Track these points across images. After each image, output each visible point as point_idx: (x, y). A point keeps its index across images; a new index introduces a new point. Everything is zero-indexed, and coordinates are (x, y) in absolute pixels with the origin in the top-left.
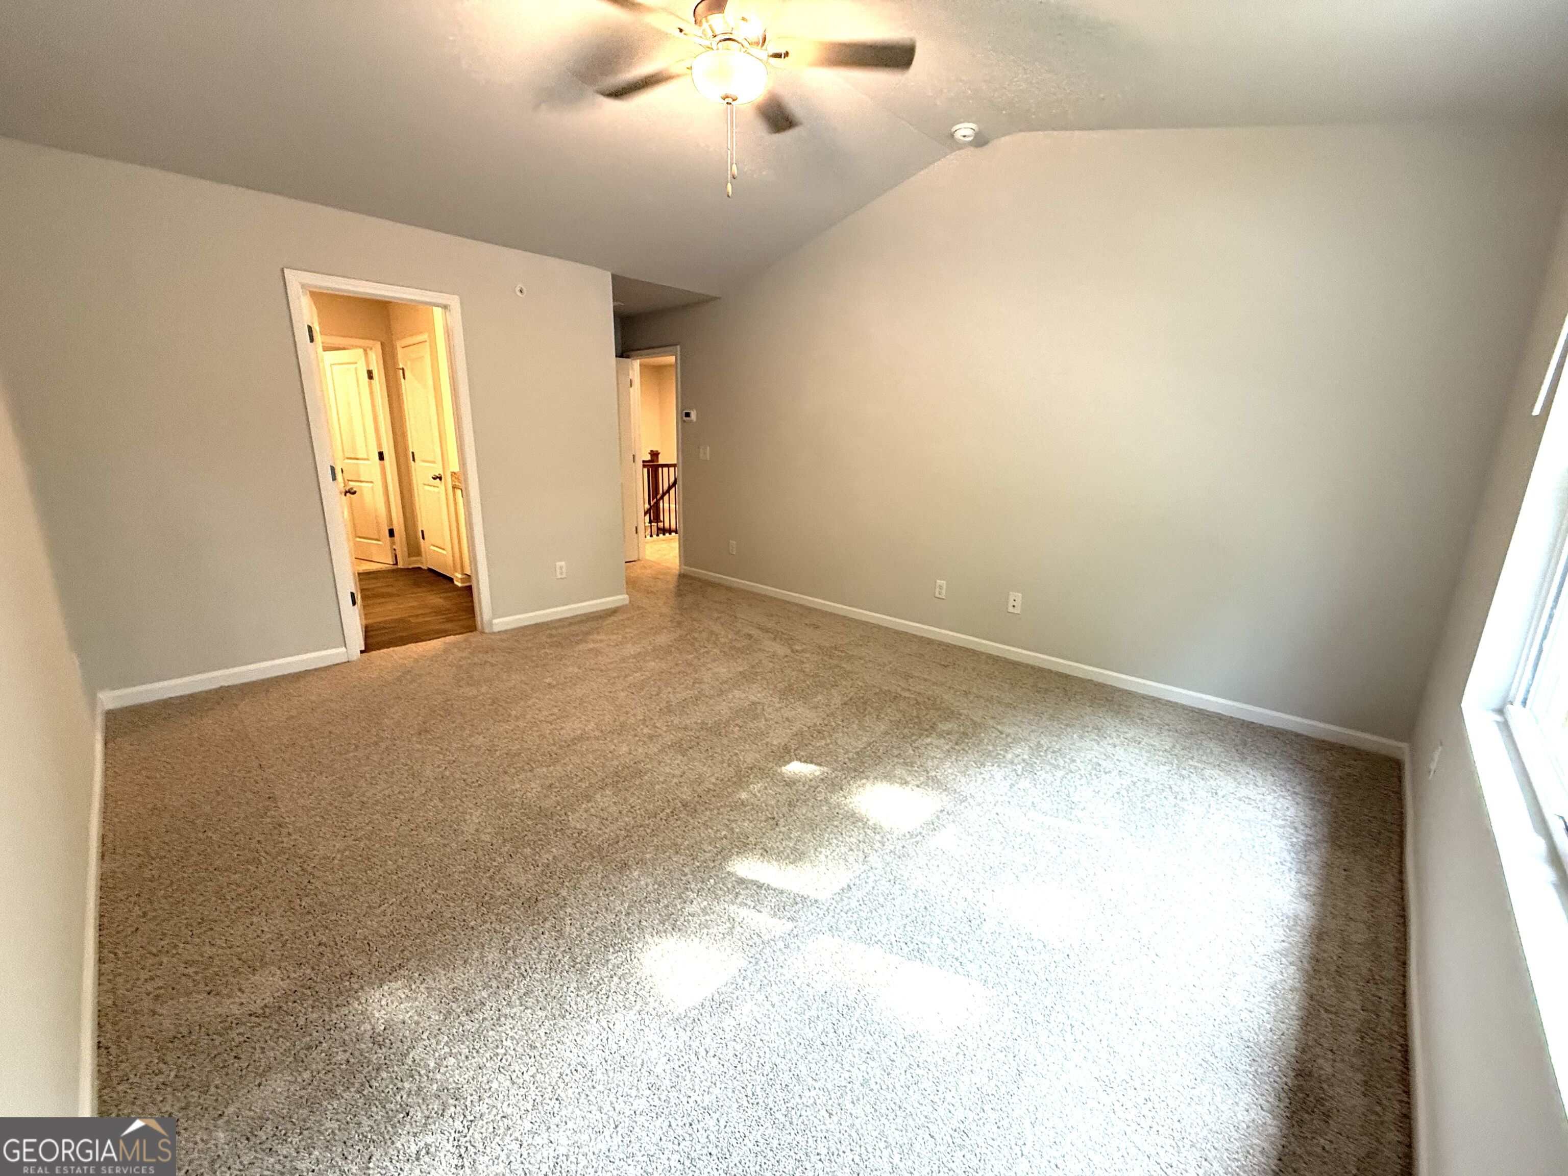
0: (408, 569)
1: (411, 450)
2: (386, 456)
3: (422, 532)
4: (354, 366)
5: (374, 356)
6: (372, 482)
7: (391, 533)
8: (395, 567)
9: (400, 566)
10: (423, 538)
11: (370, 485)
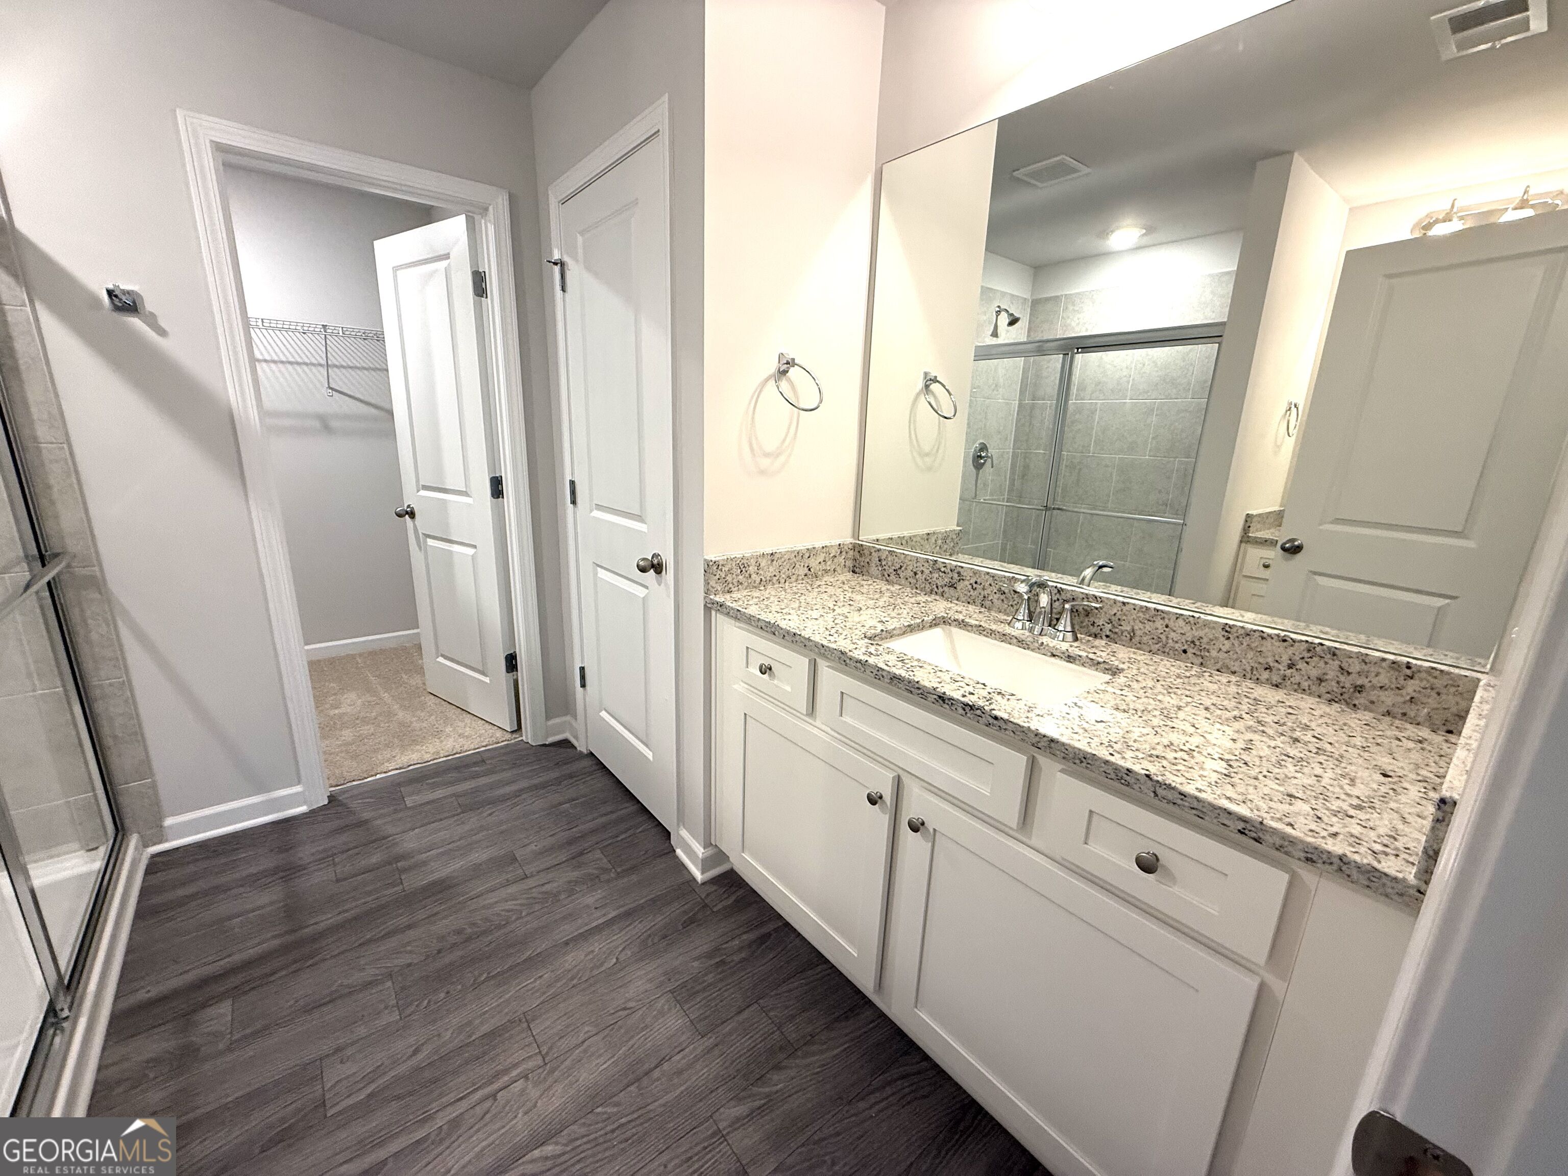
0: (544, 745)
1: (568, 478)
2: (508, 487)
3: (582, 669)
4: (444, 264)
5: (491, 228)
6: (475, 547)
7: (511, 662)
8: (517, 738)
9: (528, 736)
10: (583, 685)
11: (470, 551)
